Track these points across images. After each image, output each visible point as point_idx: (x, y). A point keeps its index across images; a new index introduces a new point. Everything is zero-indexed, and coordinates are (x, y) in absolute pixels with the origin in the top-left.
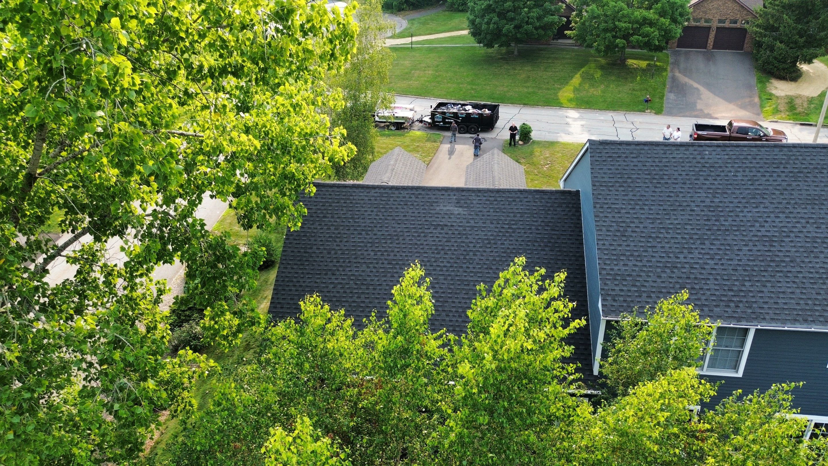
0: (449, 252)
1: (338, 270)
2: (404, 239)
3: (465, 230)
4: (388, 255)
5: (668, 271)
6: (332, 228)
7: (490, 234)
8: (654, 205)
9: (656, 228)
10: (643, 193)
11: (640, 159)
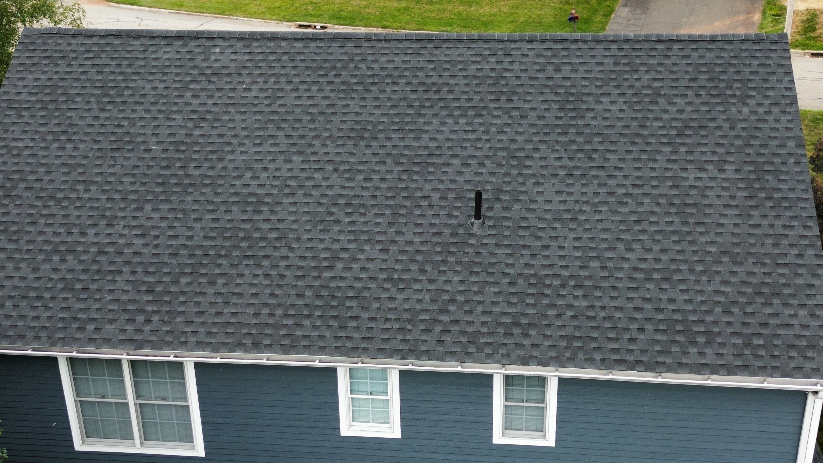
5: (56, 258)
8: (86, 141)
9: (70, 182)
10: (76, 121)
11: (97, 62)
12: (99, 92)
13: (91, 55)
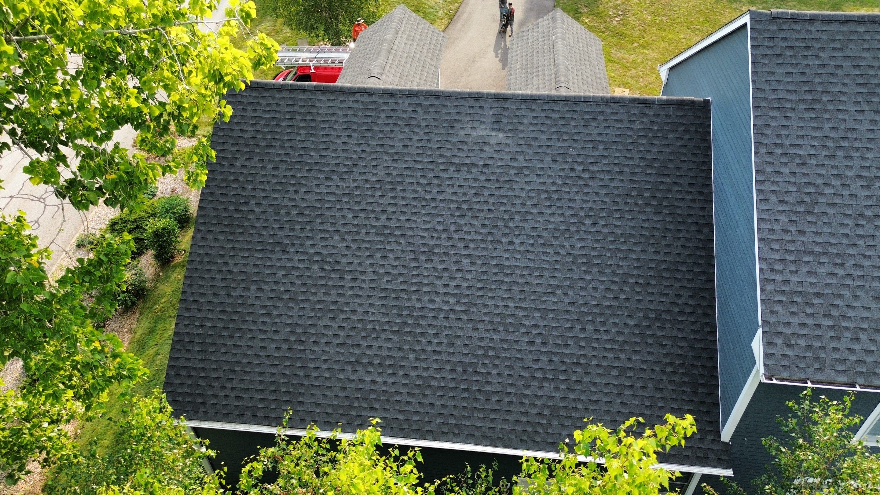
0: (480, 215)
1: (293, 244)
2: (403, 190)
3: (507, 174)
4: (378, 219)
6: (282, 167)
7: (550, 181)
8: (872, 149)
9: (874, 198)
10: (852, 125)
11: (848, 53)
12: (864, 90)
13: (838, 45)
